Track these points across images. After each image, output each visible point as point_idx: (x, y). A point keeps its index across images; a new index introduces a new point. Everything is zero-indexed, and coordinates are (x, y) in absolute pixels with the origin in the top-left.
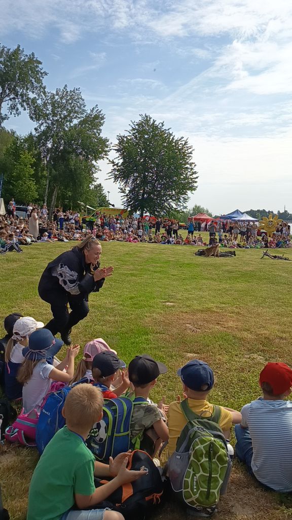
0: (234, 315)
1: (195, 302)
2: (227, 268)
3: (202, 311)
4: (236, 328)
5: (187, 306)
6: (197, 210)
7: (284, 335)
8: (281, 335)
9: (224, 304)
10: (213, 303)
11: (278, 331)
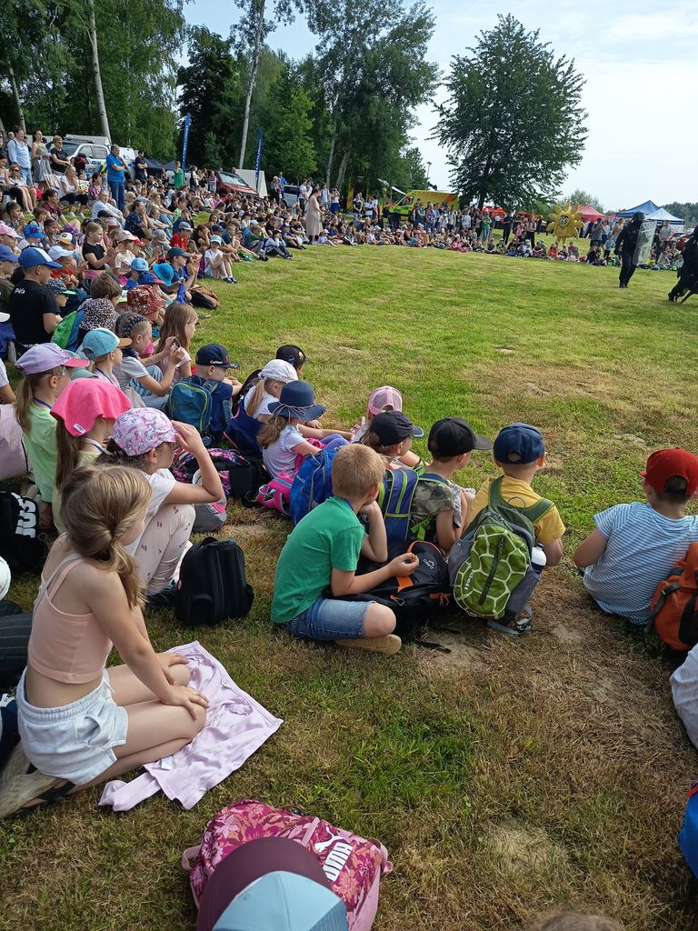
0: (608, 374)
1: (548, 351)
2: (612, 301)
3: (557, 365)
4: (609, 394)
5: (534, 356)
6: (579, 200)
7: (687, 411)
8: (683, 410)
9: (596, 356)
10: (578, 353)
11: (679, 404)
